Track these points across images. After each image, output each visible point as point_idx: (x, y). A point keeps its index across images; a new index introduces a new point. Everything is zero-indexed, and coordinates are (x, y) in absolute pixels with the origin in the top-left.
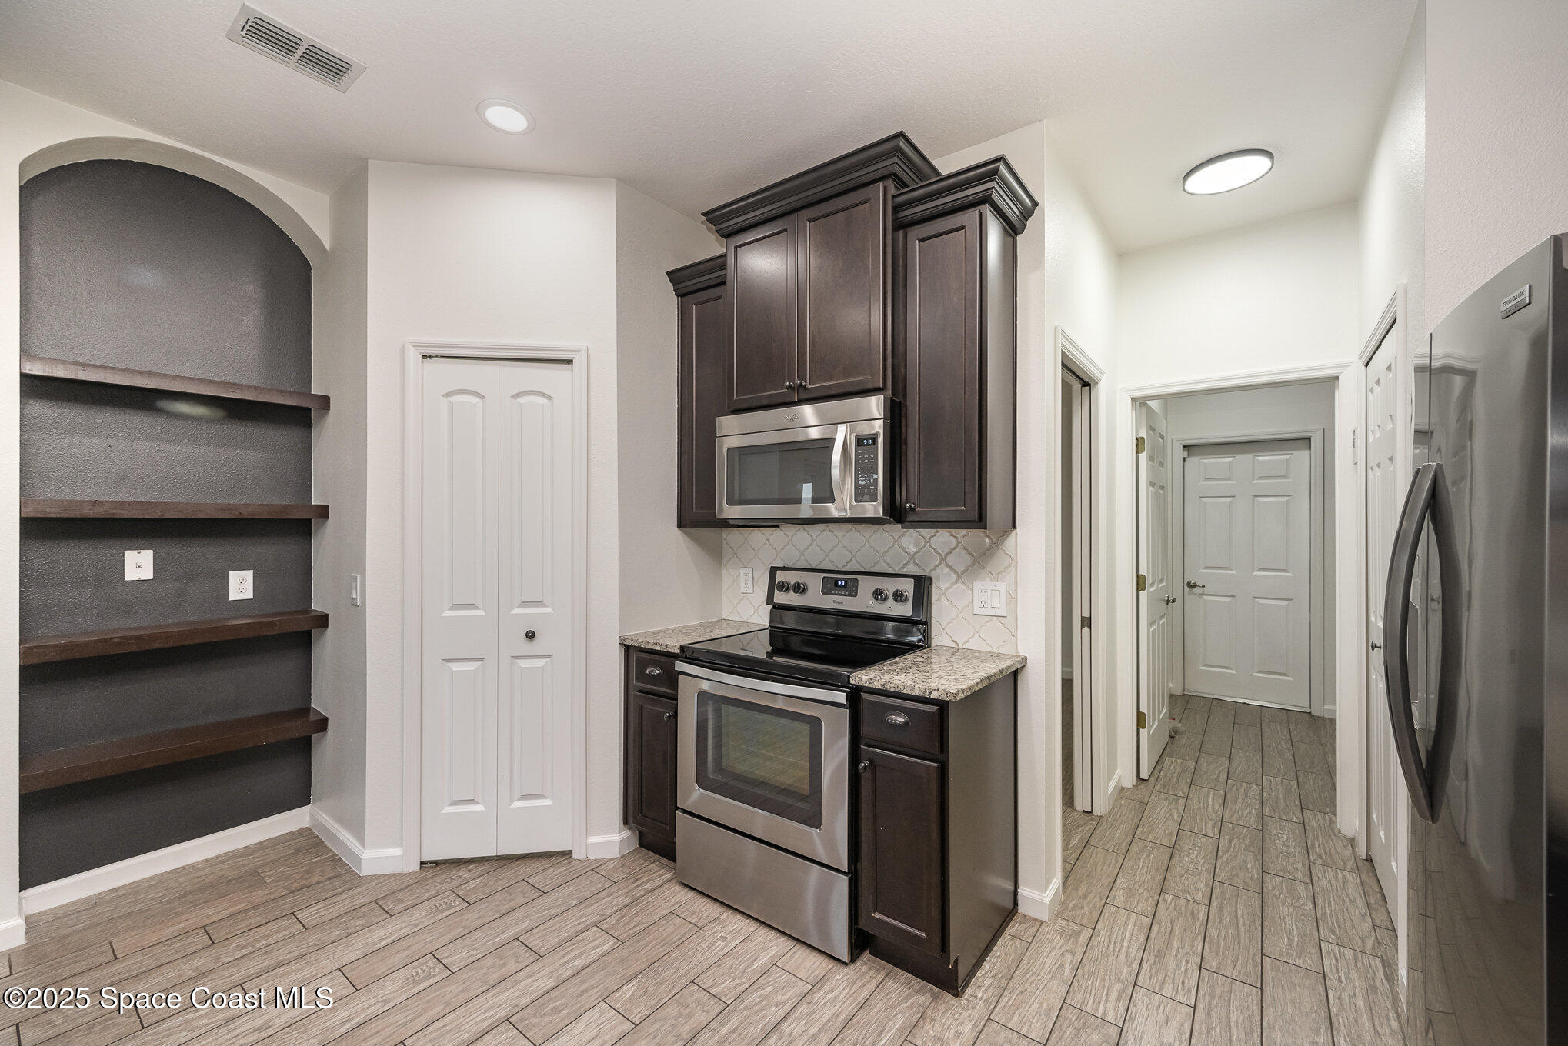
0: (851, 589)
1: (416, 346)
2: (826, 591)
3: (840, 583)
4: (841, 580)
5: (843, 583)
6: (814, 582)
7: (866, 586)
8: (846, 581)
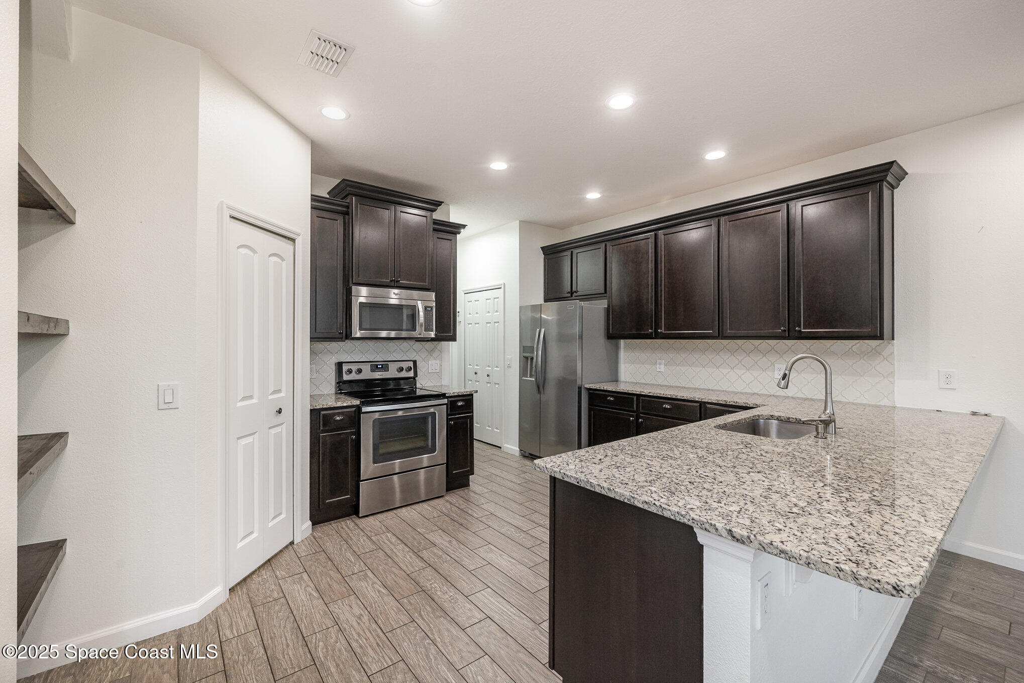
0: (385, 368)
1: (229, 208)
2: (373, 370)
3: (379, 366)
4: (380, 365)
5: (381, 366)
6: (366, 368)
7: (393, 367)
8: (382, 365)
